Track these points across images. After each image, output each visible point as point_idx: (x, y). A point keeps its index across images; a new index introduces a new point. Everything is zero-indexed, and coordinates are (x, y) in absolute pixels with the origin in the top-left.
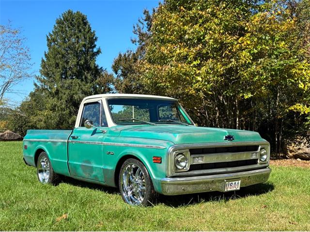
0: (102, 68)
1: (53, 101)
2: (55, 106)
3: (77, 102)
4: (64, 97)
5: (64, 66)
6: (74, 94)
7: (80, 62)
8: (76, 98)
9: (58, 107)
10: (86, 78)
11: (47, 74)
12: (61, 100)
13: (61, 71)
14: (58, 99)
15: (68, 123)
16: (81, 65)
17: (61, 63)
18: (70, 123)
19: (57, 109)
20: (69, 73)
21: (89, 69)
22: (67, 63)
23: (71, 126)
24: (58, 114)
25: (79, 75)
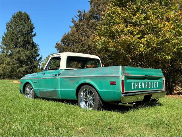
0: (36, 43)
1: (8, 59)
2: (9, 62)
3: (22, 61)
4: (15, 57)
5: (16, 41)
6: (21, 56)
7: (25, 39)
8: (22, 59)
9: (11, 63)
10: (27, 48)
11: (5, 45)
12: (13, 59)
13: (14, 43)
14: (11, 58)
15: (17, 72)
16: (25, 41)
17: (14, 39)
18: (18, 72)
19: (10, 64)
20: (19, 45)
21: (29, 43)
22: (18, 39)
23: (18, 74)
24: (11, 66)
25: (24, 46)
